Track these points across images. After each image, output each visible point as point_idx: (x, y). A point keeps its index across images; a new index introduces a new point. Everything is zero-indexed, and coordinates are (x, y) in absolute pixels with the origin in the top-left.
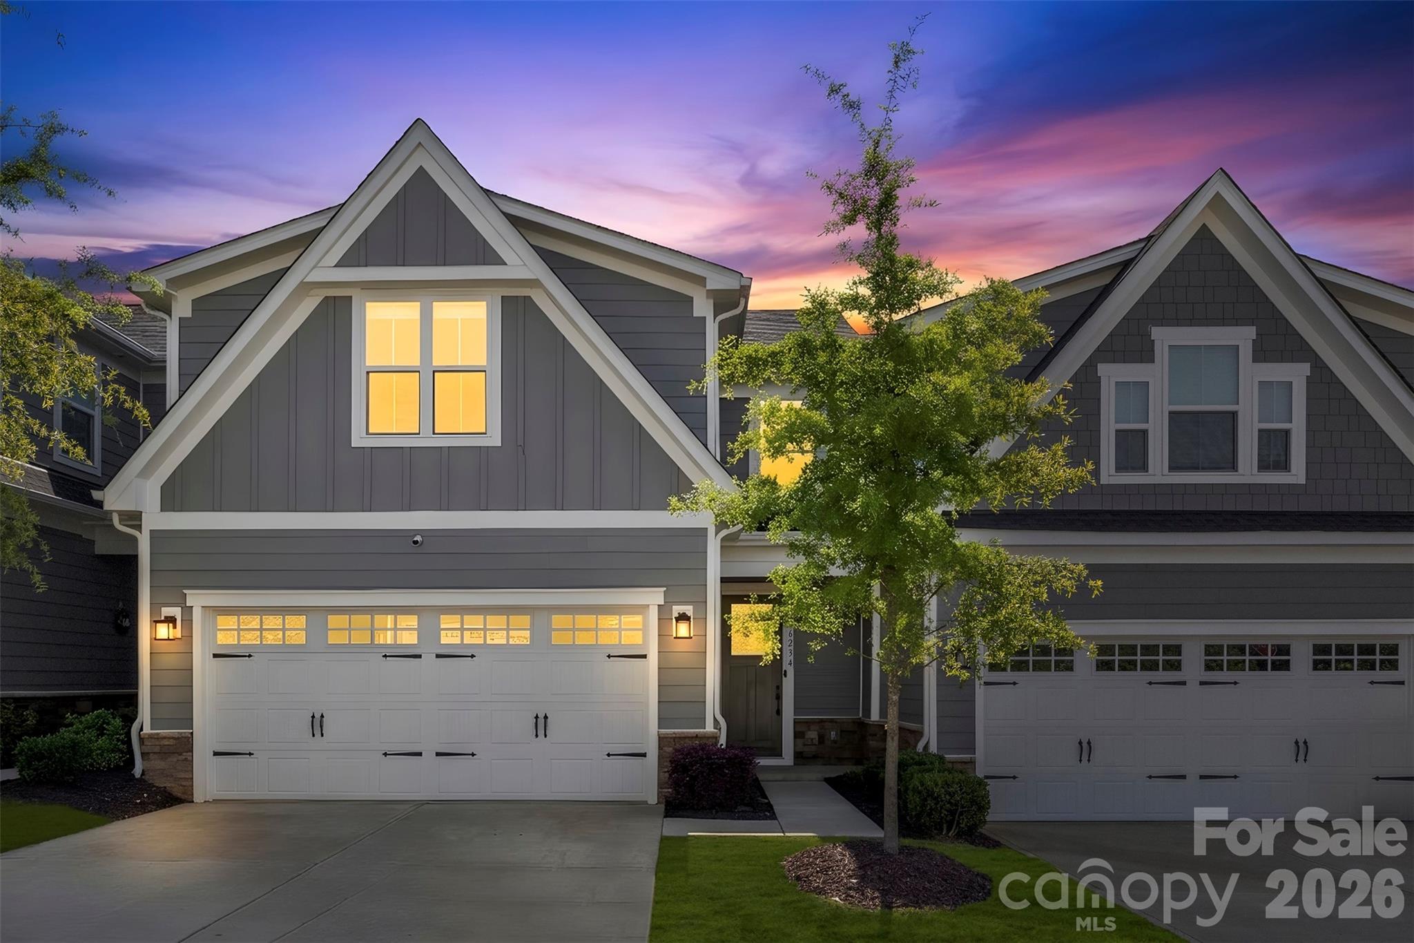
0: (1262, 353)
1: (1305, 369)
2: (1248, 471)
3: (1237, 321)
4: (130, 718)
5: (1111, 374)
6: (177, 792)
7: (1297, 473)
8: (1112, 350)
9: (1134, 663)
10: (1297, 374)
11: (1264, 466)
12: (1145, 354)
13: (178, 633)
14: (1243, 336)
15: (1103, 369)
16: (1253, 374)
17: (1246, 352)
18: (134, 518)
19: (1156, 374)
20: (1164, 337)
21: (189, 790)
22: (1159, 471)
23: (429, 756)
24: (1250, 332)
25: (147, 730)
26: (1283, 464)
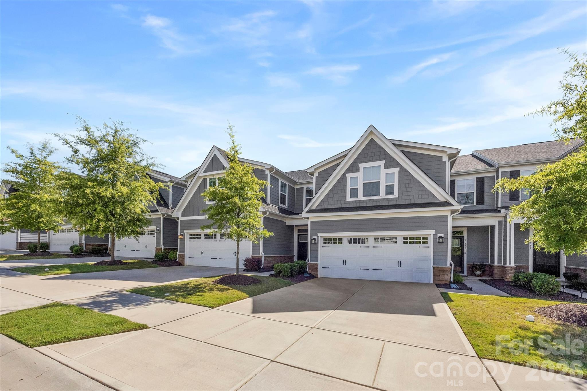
0: (387, 167)
1: (398, 169)
2: (383, 195)
3: (380, 160)
4: (177, 251)
5: (349, 176)
6: (182, 264)
7: (396, 195)
8: (349, 171)
9: (357, 242)
10: (396, 171)
11: (387, 194)
12: (358, 170)
13: (183, 237)
14: (382, 163)
15: (347, 175)
16: (384, 172)
17: (383, 166)
18: (178, 218)
19: (359, 175)
20: (361, 166)
21: (184, 263)
22: (360, 197)
23: (218, 259)
24: (384, 162)
25: (179, 253)
26: (392, 193)
